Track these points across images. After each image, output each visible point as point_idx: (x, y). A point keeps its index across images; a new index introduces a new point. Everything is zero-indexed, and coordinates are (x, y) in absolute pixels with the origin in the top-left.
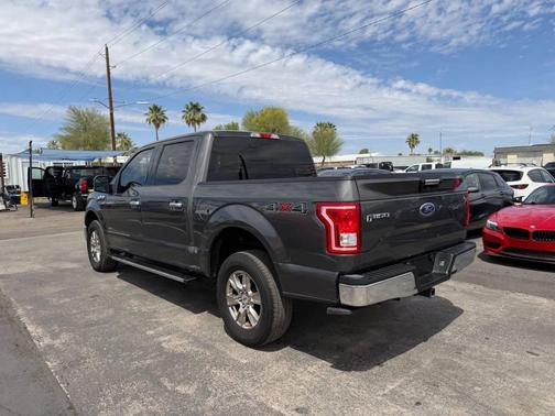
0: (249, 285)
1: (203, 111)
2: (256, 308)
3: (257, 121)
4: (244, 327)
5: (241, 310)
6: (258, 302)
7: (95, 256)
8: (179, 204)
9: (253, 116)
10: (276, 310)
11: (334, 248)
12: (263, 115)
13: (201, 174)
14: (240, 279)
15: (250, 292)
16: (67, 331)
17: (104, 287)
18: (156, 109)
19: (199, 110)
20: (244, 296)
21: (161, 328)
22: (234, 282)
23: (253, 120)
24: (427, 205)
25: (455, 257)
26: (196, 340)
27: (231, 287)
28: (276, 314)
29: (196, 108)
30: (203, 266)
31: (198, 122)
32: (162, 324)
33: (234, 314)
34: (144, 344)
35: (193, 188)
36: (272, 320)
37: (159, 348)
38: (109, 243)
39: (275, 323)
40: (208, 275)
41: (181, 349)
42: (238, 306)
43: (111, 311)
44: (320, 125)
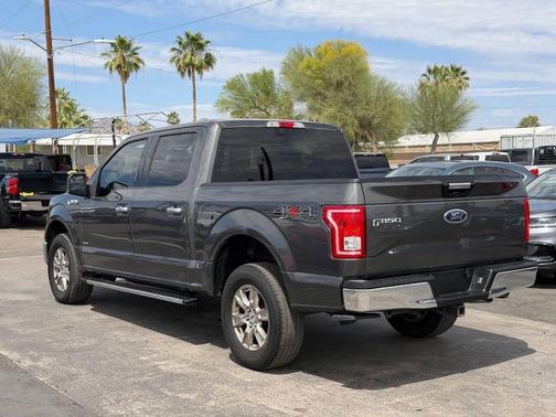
0: (257, 300)
1: (208, 49)
2: (264, 325)
3: (309, 67)
4: (251, 348)
5: (248, 330)
6: (266, 318)
7: (60, 282)
8: (179, 210)
9: (301, 58)
10: (284, 325)
11: (339, 252)
12: (320, 56)
13: (205, 174)
14: (247, 294)
15: (258, 309)
16: (48, 356)
17: (77, 319)
18: (122, 45)
19: (201, 47)
20: (252, 314)
21: (155, 355)
22: (241, 299)
23: (302, 66)
24: (455, 212)
25: (494, 274)
26: (196, 365)
27: (238, 305)
28: (284, 330)
29: (196, 43)
30: (205, 284)
31: (199, 69)
32: (157, 352)
33: (240, 336)
34: (139, 366)
35: (196, 190)
36: (280, 337)
37: (156, 370)
38: (81, 263)
39: (283, 339)
40: (211, 294)
41: (180, 371)
42: (244, 327)
43: (93, 341)
44: (434, 71)
